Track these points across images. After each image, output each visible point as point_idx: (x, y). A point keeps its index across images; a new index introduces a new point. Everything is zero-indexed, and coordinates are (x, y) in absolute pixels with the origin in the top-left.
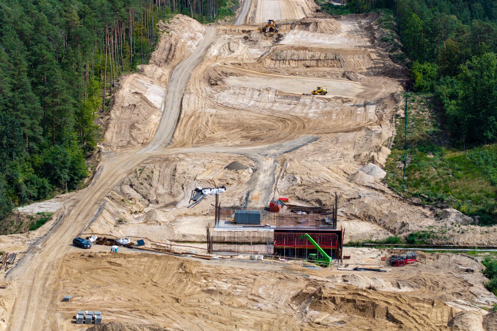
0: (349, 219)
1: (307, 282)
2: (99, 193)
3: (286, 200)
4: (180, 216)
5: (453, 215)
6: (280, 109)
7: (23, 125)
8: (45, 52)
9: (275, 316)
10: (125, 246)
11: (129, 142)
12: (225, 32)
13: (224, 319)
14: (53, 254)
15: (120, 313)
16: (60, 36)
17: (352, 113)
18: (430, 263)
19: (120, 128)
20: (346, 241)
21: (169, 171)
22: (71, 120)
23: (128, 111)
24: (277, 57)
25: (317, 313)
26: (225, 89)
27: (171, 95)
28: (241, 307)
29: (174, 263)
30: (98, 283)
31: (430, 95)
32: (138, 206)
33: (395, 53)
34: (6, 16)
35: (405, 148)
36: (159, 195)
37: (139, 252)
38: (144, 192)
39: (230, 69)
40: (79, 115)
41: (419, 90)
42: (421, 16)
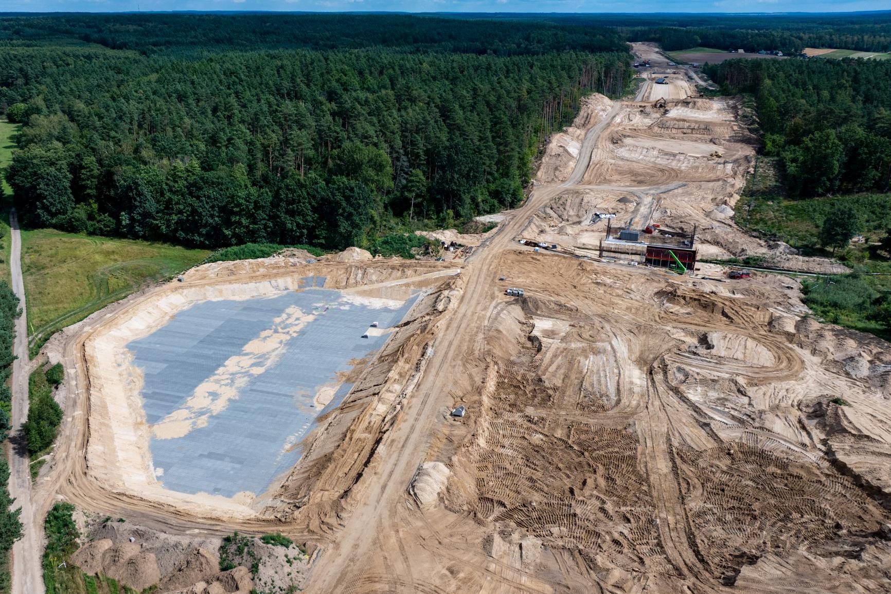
0: (703, 243)
1: (666, 284)
2: (529, 212)
3: (658, 226)
4: (582, 231)
5: (782, 247)
6: (661, 162)
7: (484, 164)
8: (502, 116)
9: (641, 304)
10: (544, 248)
11: (553, 179)
12: (627, 106)
13: (605, 302)
14: (496, 249)
15: (536, 291)
16: (513, 106)
17: (714, 168)
18: (760, 279)
19: (548, 169)
20: (698, 257)
21: (578, 200)
22: (516, 162)
23: (554, 158)
24: (662, 126)
25: (671, 305)
26: (623, 146)
27: (584, 148)
28: (618, 296)
29: (575, 262)
30: (523, 270)
31: (776, 158)
32: (554, 222)
33: (752, 126)
34: (479, 91)
35: (751, 196)
36: (570, 216)
37: (553, 253)
38: (560, 213)
39: (628, 132)
40: (521, 159)
41: (767, 154)
42: (777, 99)
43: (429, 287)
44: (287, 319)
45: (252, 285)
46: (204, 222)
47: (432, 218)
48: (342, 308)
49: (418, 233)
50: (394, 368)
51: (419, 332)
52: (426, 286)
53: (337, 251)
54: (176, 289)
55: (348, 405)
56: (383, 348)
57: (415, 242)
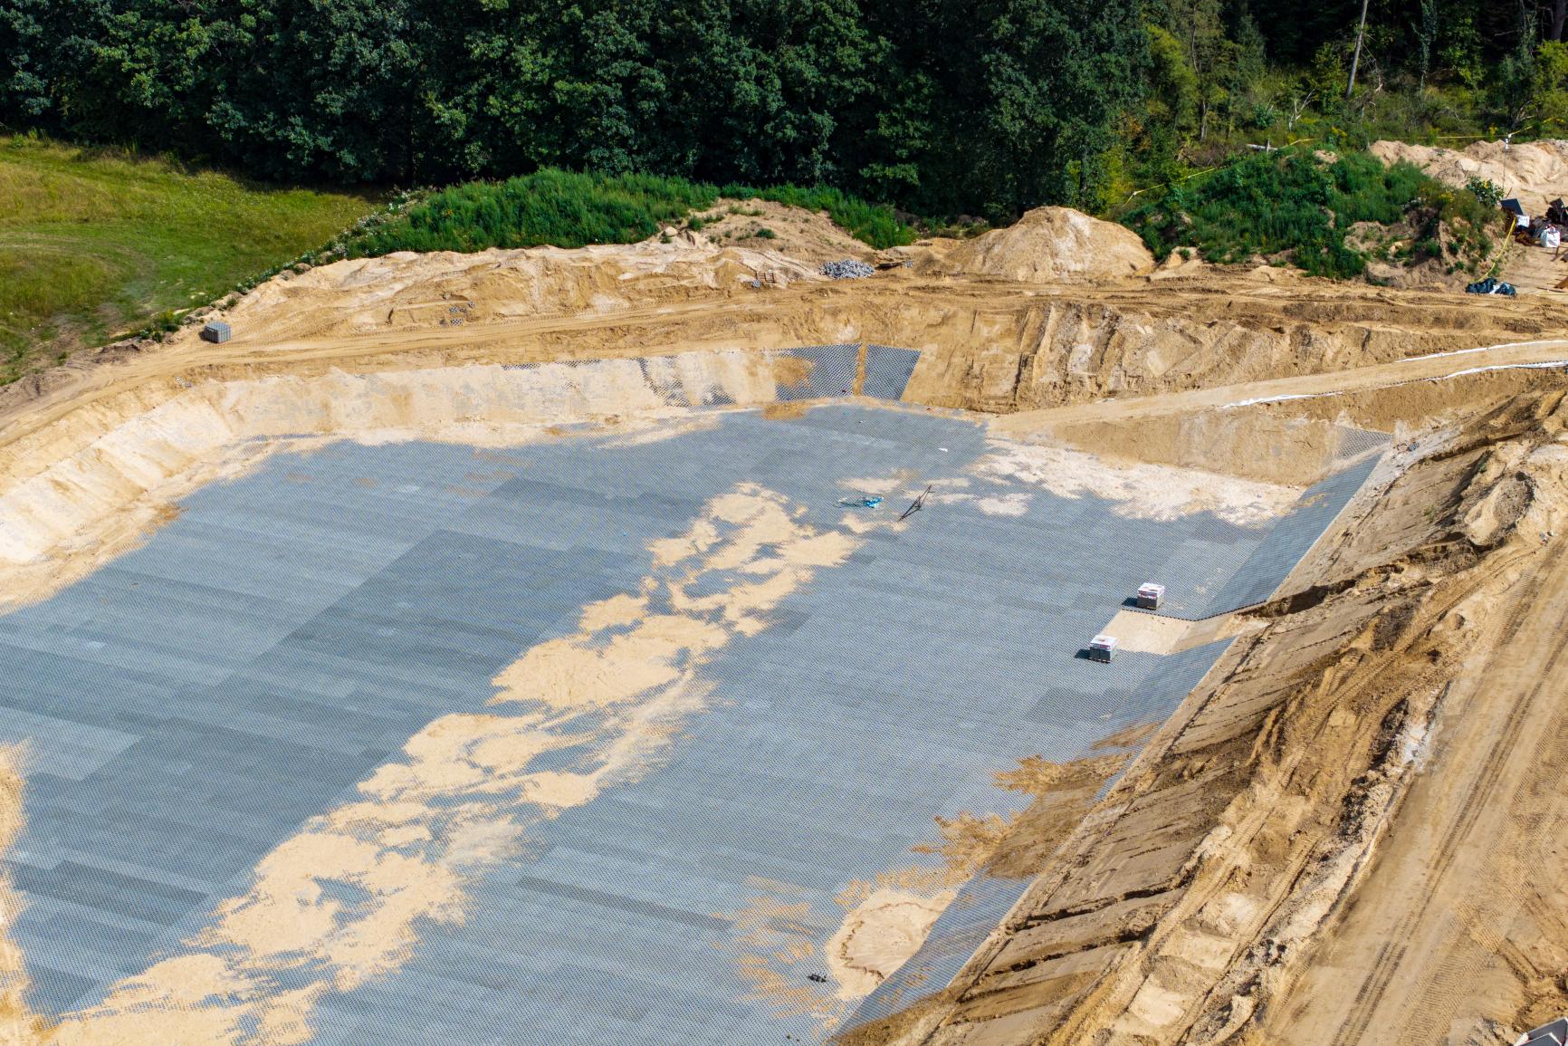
43: (1428, 422)
44: (714, 549)
45: (553, 374)
46: (337, 58)
47: (1459, 80)
48: (990, 506)
49: (1386, 151)
50: (1231, 813)
51: (1364, 643)
52: (1415, 418)
53: (979, 222)
54: (192, 377)
55: (993, 983)
56: (1181, 714)
57: (1367, 196)
